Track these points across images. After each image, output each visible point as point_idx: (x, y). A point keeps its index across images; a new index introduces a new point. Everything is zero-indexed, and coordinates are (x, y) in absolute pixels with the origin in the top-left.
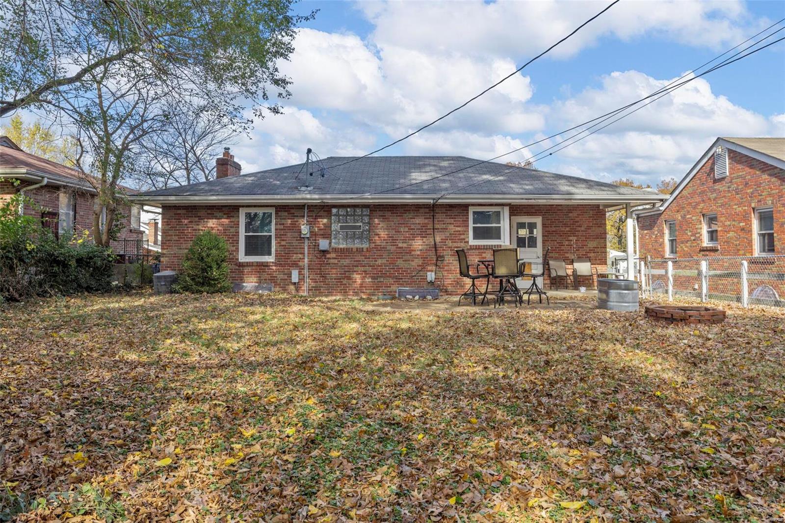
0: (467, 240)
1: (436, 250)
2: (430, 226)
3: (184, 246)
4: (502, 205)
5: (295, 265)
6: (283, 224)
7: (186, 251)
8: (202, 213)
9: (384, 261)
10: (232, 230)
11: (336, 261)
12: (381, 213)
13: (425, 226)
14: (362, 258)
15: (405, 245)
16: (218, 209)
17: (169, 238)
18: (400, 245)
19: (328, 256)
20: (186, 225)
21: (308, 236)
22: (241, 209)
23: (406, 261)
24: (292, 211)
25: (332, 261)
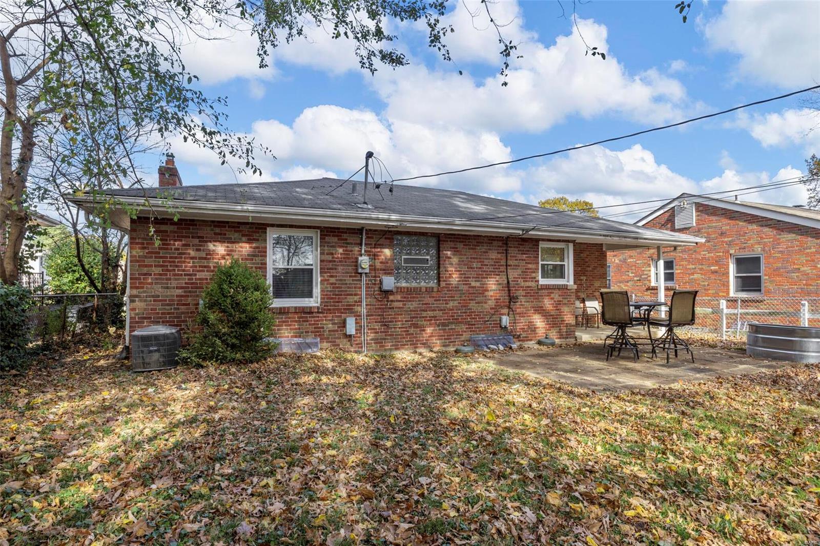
0: (537, 279)
1: (509, 290)
2: (503, 262)
3: (174, 283)
4: (567, 241)
5: (350, 310)
6: (332, 254)
7: (179, 292)
8: (206, 231)
9: (456, 303)
10: (258, 260)
11: (400, 304)
12: (452, 244)
13: (497, 261)
14: (431, 301)
15: (478, 284)
16: (233, 227)
17: (145, 270)
18: (473, 284)
19: (391, 298)
20: (177, 249)
21: (367, 271)
22: (268, 229)
23: (478, 303)
24: (345, 236)
25: (396, 304)
